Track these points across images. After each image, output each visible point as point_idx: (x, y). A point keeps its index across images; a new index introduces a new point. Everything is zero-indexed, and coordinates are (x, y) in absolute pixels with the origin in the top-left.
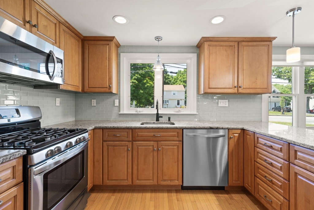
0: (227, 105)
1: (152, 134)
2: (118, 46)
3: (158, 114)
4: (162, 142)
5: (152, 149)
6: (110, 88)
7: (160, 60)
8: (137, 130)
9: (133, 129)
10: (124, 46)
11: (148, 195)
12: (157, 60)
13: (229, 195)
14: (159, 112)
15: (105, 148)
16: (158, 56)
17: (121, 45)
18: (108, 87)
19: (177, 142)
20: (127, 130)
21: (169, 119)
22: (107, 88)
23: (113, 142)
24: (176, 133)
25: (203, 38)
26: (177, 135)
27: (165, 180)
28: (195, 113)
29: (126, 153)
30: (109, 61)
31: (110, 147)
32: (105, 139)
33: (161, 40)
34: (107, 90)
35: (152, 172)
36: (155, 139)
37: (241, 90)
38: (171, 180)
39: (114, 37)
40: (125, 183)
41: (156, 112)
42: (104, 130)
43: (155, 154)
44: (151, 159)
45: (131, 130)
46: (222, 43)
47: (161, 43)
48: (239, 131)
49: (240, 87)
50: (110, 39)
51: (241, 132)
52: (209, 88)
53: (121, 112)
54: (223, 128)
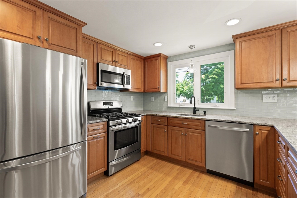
0: (276, 101)
1: (181, 122)
2: (166, 58)
3: (195, 108)
4: (188, 129)
5: (181, 134)
6: (159, 89)
7: (193, 64)
8: (170, 118)
9: (168, 117)
10: (171, 57)
11: (178, 167)
12: (191, 64)
14: (196, 106)
15: (152, 129)
16: (192, 61)
17: (169, 56)
18: (157, 88)
19: (201, 131)
20: (165, 118)
21: (205, 112)
22: (157, 89)
23: (156, 125)
24: (199, 123)
26: (200, 125)
27: (191, 160)
28: (233, 108)
29: (164, 133)
30: (158, 70)
31: (155, 128)
32: (152, 122)
33: (195, 47)
34: (157, 90)
35: (181, 151)
36: (183, 126)
37: (285, 83)
38: (196, 161)
40: (163, 154)
41: (193, 106)
42: (152, 116)
43: (184, 138)
44: (181, 141)
45: (167, 118)
47: (194, 50)
48: (269, 128)
49: (284, 80)
50: (159, 55)
51: (270, 129)
52: (242, 84)
53: (169, 106)
54: (247, 123)
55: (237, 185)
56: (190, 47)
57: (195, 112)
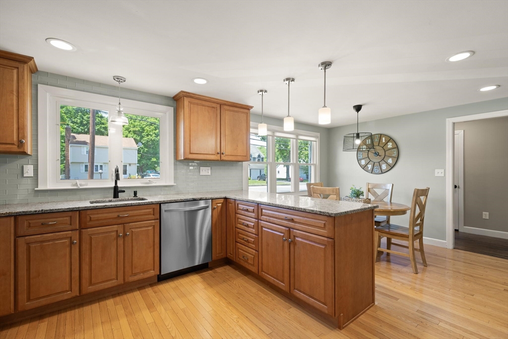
0: (209, 174)
1: (115, 215)
3: (116, 188)
4: (131, 224)
5: (115, 236)
6: (21, 144)
7: (121, 109)
8: (89, 212)
9: (80, 211)
12: (118, 109)
13: (213, 271)
14: (119, 185)
15: (22, 249)
16: (120, 104)
18: (16, 143)
19: (153, 221)
20: (70, 214)
21: (135, 193)
22: (13, 144)
23: (39, 236)
24: (151, 210)
25: (182, 92)
26: (152, 213)
27: (135, 274)
28: (172, 183)
29: (68, 250)
30: (18, 96)
31: (32, 246)
33: (125, 81)
34: (15, 148)
35: (115, 269)
36: (120, 221)
37: (223, 158)
38: (144, 272)
39: (31, 58)
42: (20, 218)
43: (121, 242)
44: (114, 250)
45: (78, 212)
46: (204, 103)
48: (222, 201)
49: (223, 154)
50: (24, 60)
51: (224, 201)
52: (191, 153)
54: (207, 199)
55: (197, 273)
56: (118, 79)
57: (116, 196)
